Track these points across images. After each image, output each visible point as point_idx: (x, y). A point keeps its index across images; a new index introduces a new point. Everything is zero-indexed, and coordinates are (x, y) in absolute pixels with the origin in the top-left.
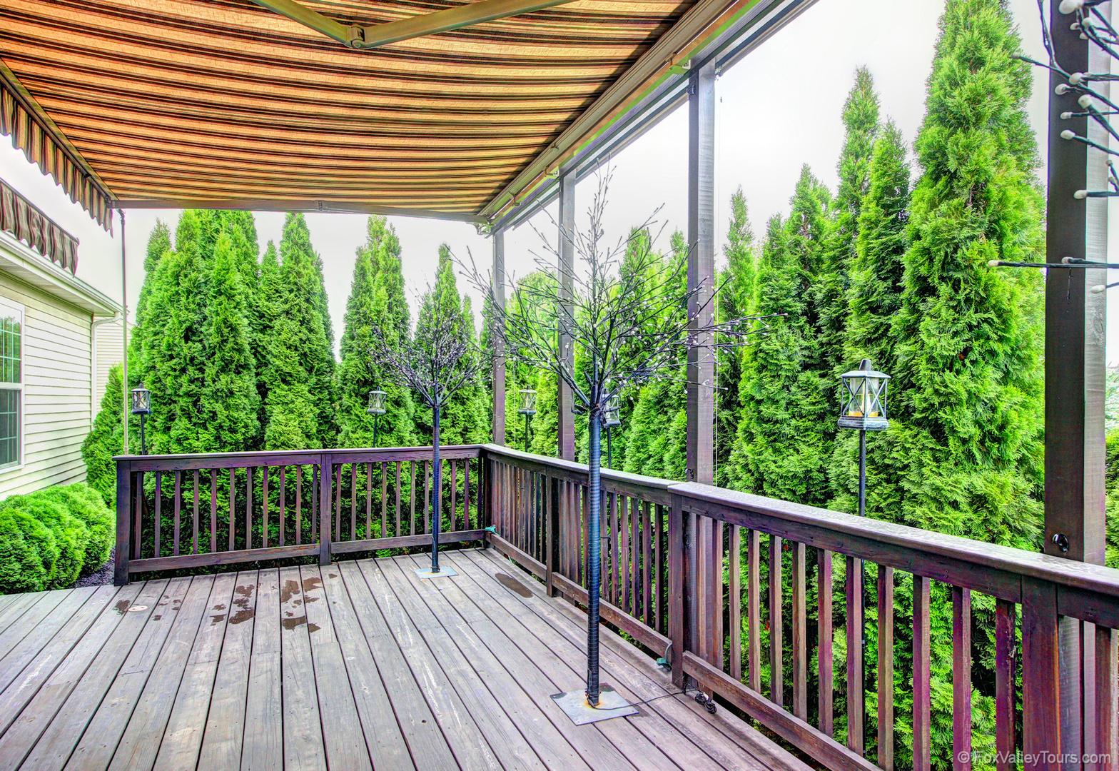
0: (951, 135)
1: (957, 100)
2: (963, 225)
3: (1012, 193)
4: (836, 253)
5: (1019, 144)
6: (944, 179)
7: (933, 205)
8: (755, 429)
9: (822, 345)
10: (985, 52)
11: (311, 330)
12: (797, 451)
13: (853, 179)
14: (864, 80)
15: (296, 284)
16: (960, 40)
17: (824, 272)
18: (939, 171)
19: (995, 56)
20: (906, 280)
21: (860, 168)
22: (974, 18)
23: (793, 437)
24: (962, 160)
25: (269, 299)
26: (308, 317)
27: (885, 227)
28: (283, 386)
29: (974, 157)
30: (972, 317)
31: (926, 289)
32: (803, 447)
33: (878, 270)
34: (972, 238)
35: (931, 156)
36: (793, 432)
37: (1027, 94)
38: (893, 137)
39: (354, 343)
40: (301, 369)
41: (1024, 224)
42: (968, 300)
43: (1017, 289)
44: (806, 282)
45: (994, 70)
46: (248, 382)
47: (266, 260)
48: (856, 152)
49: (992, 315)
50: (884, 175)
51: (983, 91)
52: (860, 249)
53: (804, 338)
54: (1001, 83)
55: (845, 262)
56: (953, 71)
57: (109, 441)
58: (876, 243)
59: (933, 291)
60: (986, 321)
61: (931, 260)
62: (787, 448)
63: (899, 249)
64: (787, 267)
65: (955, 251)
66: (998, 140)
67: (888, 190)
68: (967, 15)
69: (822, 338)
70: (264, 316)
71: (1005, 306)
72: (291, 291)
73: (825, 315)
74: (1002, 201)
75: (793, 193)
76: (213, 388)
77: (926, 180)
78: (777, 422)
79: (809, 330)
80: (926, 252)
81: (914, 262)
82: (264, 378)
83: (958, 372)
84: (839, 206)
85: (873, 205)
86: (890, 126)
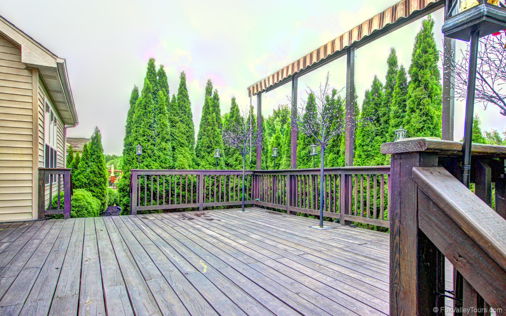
0: (419, 70)
1: (421, 61)
2: (422, 94)
3: (434, 86)
4: (386, 102)
5: (436, 74)
6: (417, 82)
7: (414, 89)
8: (362, 154)
9: (381, 128)
10: (428, 49)
11: (189, 128)
12: (375, 159)
13: (391, 81)
14: (393, 51)
15: (184, 110)
16: (422, 46)
17: (382, 108)
18: (416, 79)
19: (430, 50)
20: (407, 109)
21: (393, 77)
22: (425, 40)
23: (373, 156)
24: (422, 77)
25: (174, 116)
26: (188, 123)
27: (401, 94)
28: (180, 147)
29: (425, 77)
30: (424, 118)
31: (413, 111)
32: (376, 158)
33: (399, 106)
34: (424, 98)
35: (414, 76)
36: (373, 154)
37: (438, 60)
38: (402, 69)
39: (205, 133)
40: (186, 142)
41: (437, 94)
42: (423, 114)
43: (436, 111)
44: (376, 111)
45: (430, 54)
46: (169, 146)
47: (172, 102)
48: (391, 72)
49: (429, 118)
50: (400, 80)
51: (427, 60)
52: (394, 101)
53: (376, 127)
54: (432, 57)
55: (389, 104)
56: (420, 53)
57: (86, 174)
58: (398, 99)
59: (415, 111)
60: (428, 119)
61: (414, 103)
62: (371, 159)
63: (405, 101)
64: (371, 106)
65: (420, 101)
66: (431, 72)
67: (402, 84)
68: (423, 39)
69: (381, 127)
70: (173, 122)
71: (433, 115)
72: (182, 113)
73: (382, 120)
74: (432, 88)
75: (372, 84)
76: (159, 147)
77: (412, 82)
78: (368, 151)
79: (377, 125)
80: (413, 101)
81: (409, 103)
82: (174, 145)
83: (421, 133)
84: (386, 88)
85: (397, 88)
86: (402, 66)
